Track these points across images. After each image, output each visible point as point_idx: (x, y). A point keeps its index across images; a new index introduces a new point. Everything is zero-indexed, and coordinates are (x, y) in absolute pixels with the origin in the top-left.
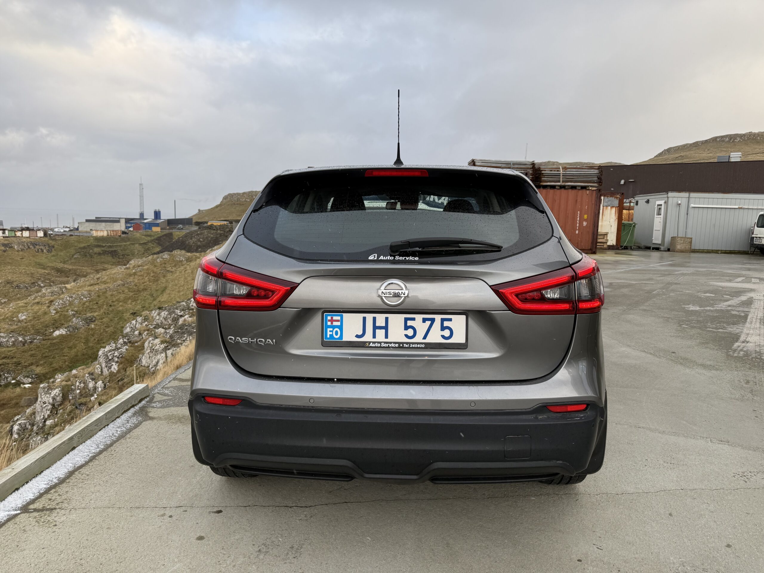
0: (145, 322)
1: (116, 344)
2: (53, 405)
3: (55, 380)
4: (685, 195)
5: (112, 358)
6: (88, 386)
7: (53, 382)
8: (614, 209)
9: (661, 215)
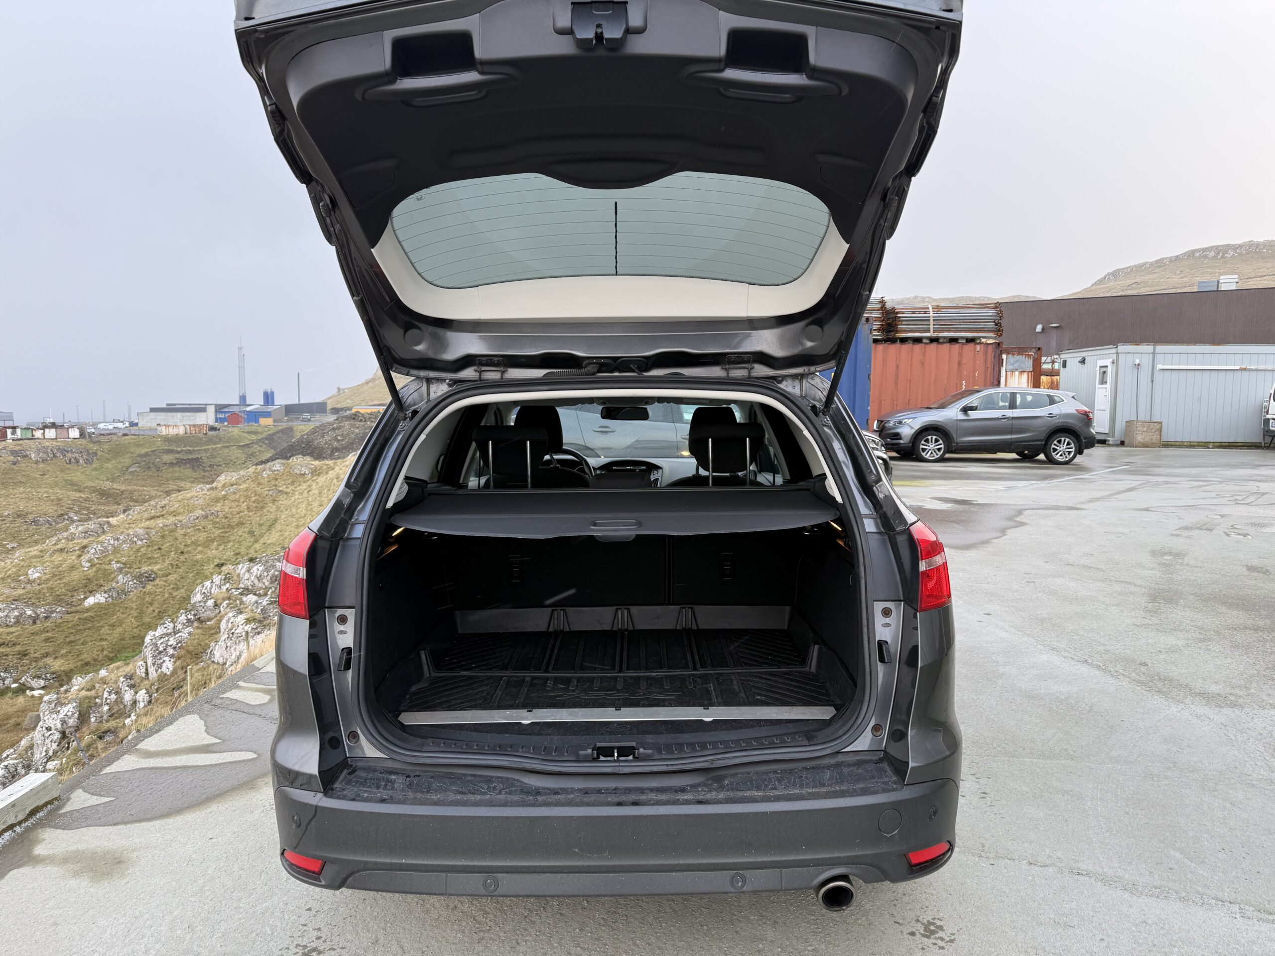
0: (225, 584)
1: (174, 623)
2: (64, 735)
3: (70, 688)
4: (1147, 348)
5: (165, 650)
6: (122, 698)
7: (66, 691)
8: (1025, 376)
9: (1106, 382)
